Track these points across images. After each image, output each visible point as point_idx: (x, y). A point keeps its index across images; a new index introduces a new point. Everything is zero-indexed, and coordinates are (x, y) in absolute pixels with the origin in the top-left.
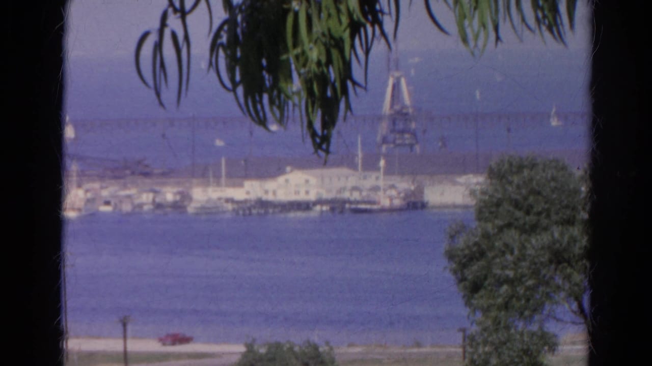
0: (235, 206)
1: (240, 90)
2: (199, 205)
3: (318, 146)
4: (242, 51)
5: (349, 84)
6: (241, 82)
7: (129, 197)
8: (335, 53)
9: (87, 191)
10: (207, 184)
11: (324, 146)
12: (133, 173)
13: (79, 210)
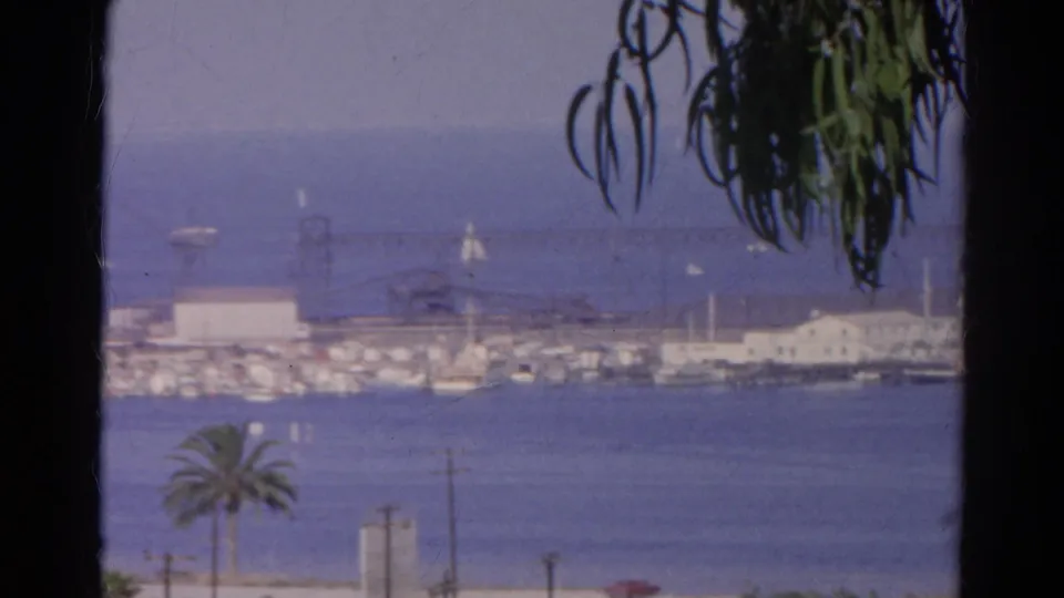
0: (731, 373)
1: (737, 185)
2: (672, 372)
3: (860, 276)
4: (740, 122)
5: (911, 176)
6: (738, 171)
7: (559, 357)
8: (889, 125)
9: (490, 349)
10: (684, 338)
11: (870, 276)
12: (567, 320)
13: (478, 379)
